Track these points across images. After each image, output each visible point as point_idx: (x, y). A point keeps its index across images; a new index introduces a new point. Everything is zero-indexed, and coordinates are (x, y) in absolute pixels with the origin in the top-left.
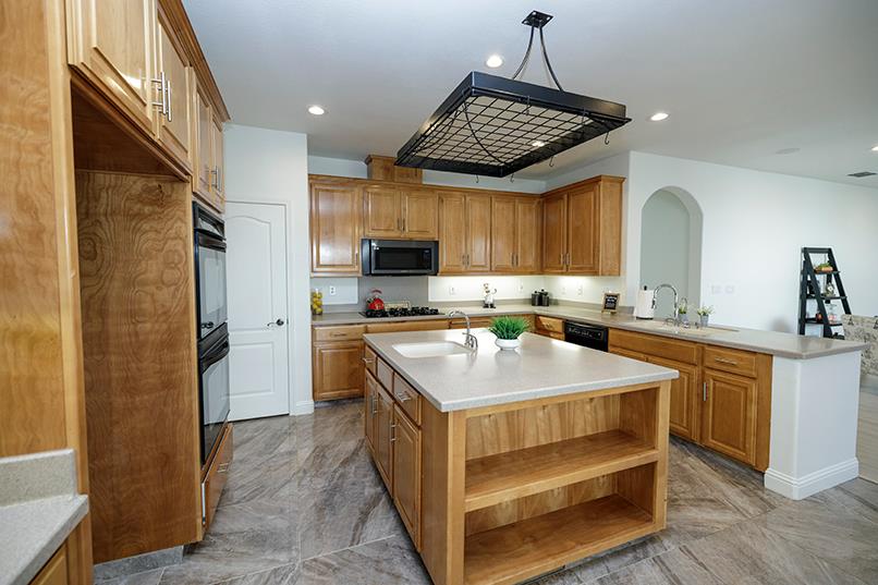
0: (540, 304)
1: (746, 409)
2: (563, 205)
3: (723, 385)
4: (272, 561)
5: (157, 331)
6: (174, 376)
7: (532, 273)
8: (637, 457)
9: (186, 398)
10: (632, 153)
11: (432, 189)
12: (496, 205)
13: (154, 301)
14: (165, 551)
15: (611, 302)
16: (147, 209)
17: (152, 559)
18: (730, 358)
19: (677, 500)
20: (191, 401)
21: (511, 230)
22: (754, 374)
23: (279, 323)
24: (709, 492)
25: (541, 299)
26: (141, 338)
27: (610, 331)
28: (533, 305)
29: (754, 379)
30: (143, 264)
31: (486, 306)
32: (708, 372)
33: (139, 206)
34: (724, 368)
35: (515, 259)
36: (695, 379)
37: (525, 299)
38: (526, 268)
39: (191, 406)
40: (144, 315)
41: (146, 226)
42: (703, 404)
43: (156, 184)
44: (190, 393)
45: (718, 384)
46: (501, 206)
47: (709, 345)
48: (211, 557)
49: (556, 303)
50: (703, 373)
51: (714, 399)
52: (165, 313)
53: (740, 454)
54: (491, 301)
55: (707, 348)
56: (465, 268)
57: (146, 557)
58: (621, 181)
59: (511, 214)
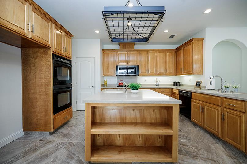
0: (176, 86)
1: (240, 126)
2: (182, 51)
3: (231, 115)
4: (64, 140)
5: (45, 82)
6: (48, 92)
7: (172, 75)
8: (162, 131)
9: (50, 98)
10: (206, 29)
11: (137, 50)
12: (158, 54)
13: (44, 76)
14: (46, 132)
15: (198, 84)
16: (44, 55)
17: (43, 133)
18: (233, 103)
19: (197, 156)
20: (51, 99)
21: (164, 61)
22: (243, 110)
23: (93, 87)
24: (216, 157)
25: (177, 84)
26: (42, 84)
27: (192, 93)
28: (174, 86)
29: (244, 113)
30: (43, 67)
31: (157, 86)
32: (225, 109)
33: (42, 55)
34: (231, 108)
35: (166, 70)
36: (220, 112)
37: (171, 84)
38: (170, 73)
39: (51, 100)
40: (42, 79)
41: (43, 59)
42: (223, 123)
43: (45, 50)
44: (51, 97)
45: (229, 115)
46: (160, 54)
47: (226, 98)
48: (54, 136)
49: (183, 85)
50: (223, 109)
51: (227, 120)
52: (46, 78)
53: (238, 146)
54: (158, 84)
55: (224, 99)
56: (147, 74)
57: (42, 132)
58: (203, 39)
59: (164, 57)
